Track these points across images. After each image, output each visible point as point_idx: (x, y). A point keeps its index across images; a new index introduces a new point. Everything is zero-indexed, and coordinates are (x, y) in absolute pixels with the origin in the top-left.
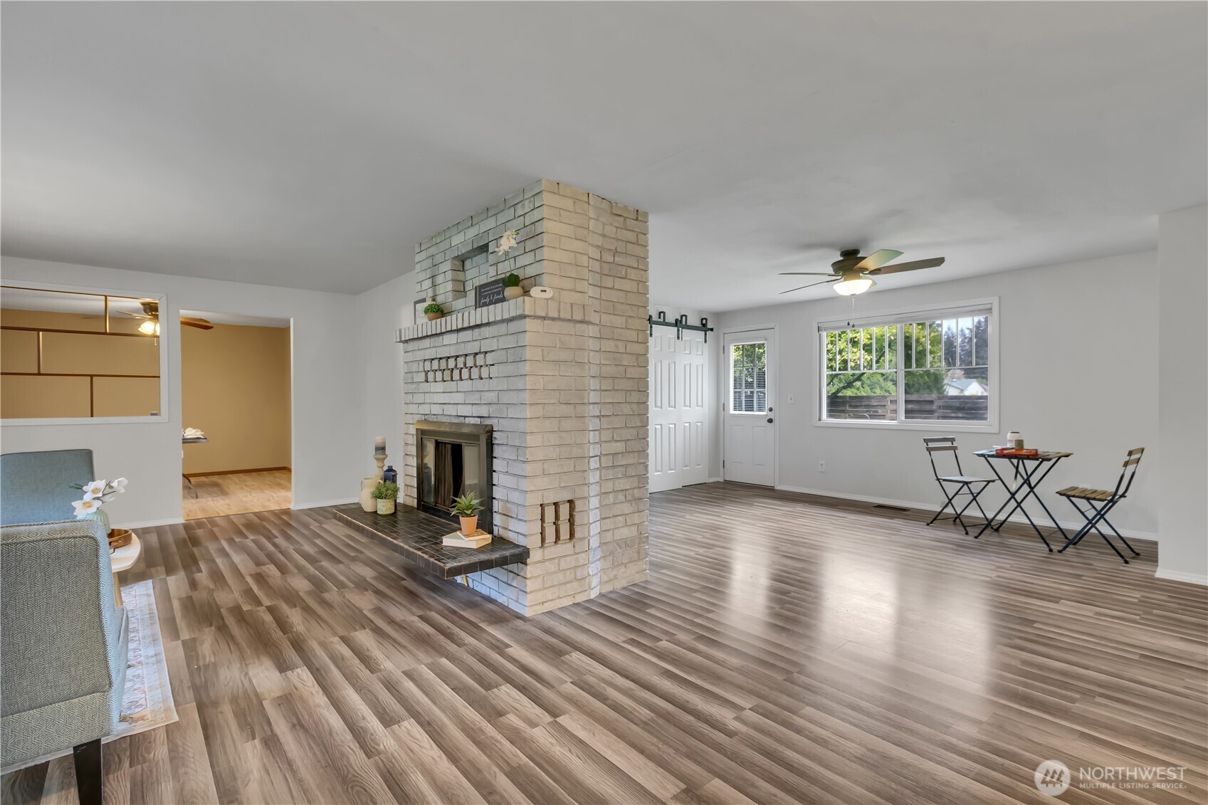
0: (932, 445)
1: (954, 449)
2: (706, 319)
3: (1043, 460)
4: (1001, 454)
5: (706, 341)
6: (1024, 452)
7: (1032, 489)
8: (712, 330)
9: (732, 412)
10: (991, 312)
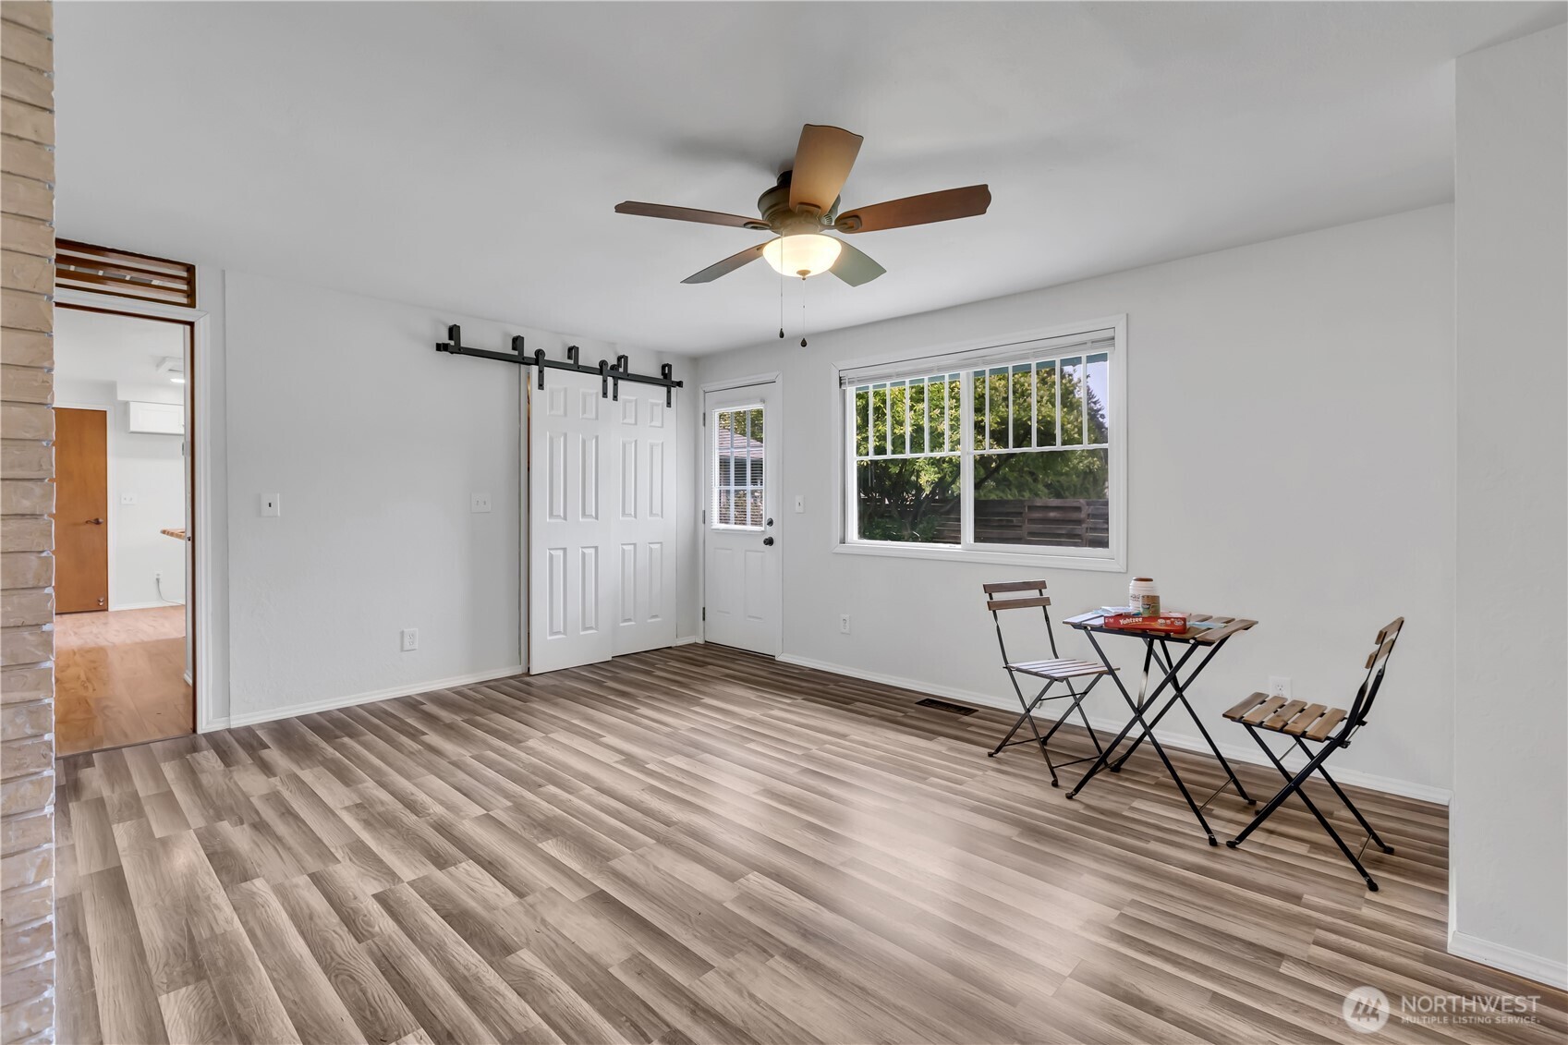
0: (999, 597)
1: (1044, 603)
2: (670, 366)
3: (1198, 643)
4: (1116, 626)
5: (669, 404)
6: (1160, 624)
7: (1179, 690)
8: (680, 384)
9: (717, 524)
10: (1114, 345)
